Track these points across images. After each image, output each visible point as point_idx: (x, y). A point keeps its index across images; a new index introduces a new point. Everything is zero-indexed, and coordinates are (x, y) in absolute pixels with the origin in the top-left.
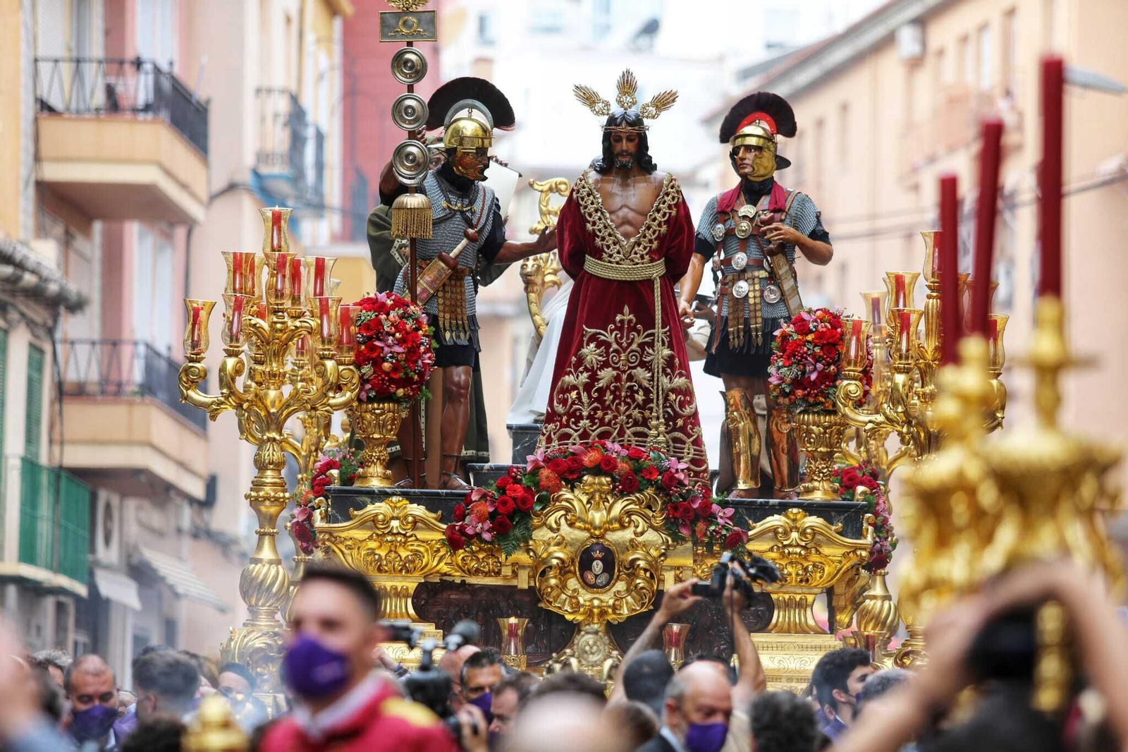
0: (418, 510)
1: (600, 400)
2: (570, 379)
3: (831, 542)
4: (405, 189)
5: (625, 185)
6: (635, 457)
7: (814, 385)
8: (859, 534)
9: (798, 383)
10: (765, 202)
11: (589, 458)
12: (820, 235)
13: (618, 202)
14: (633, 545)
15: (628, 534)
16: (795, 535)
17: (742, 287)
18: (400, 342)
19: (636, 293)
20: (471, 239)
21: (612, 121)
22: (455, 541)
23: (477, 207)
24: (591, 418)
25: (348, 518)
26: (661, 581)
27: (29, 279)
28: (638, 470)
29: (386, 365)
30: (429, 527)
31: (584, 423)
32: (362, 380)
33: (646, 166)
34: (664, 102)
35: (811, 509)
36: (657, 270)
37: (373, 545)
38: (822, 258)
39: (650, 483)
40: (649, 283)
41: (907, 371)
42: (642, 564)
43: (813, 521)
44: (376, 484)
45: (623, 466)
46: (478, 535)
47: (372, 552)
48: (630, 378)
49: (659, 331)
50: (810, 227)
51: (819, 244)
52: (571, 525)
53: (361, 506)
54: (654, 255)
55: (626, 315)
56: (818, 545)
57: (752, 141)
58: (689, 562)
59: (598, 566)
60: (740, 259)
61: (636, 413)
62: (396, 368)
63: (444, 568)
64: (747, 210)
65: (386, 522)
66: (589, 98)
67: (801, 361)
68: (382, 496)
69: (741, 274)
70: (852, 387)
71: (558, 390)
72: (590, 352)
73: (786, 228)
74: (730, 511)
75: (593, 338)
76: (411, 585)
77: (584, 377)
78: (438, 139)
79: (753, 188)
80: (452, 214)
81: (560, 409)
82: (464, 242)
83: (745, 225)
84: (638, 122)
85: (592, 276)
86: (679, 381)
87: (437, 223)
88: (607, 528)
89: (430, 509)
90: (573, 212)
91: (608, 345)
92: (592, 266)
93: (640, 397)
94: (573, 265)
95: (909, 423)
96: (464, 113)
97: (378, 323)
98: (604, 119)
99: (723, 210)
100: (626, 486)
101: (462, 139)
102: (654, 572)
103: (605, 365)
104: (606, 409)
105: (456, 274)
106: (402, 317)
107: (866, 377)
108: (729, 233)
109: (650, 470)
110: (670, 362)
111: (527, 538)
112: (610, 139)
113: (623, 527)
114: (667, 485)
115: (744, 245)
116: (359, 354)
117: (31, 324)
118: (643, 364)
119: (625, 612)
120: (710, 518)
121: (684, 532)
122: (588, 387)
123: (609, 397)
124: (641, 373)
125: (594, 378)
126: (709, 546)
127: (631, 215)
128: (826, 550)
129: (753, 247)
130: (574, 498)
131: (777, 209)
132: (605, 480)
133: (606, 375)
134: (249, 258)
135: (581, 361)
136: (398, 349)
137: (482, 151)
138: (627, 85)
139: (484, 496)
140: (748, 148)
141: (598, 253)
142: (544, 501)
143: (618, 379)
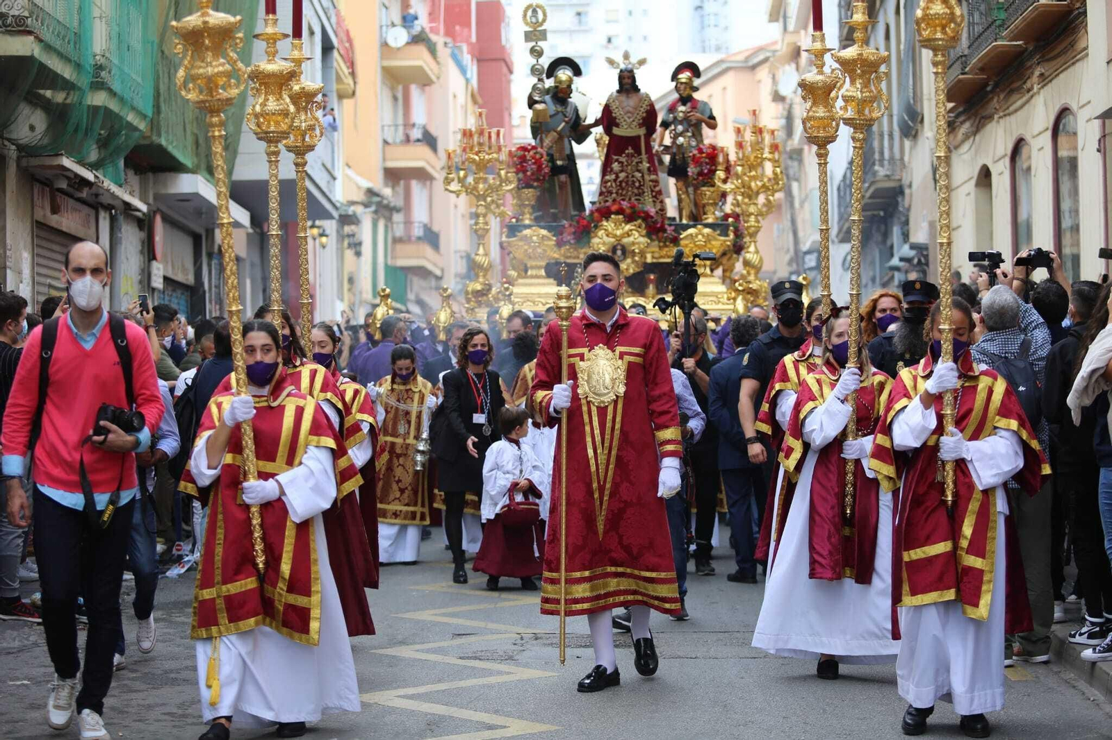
0: (544, 232)
1: (620, 185)
2: (607, 178)
3: (716, 239)
4: (536, 102)
5: (628, 97)
6: (633, 207)
7: (706, 174)
8: (727, 235)
9: (700, 174)
10: (689, 105)
11: (614, 208)
12: (712, 117)
13: (625, 104)
14: (633, 244)
15: (631, 239)
16: (700, 237)
17: (681, 140)
18: (534, 163)
19: (633, 142)
20: (567, 123)
21: (621, 71)
22: (559, 244)
23: (568, 109)
24: (617, 193)
25: (515, 236)
26: (646, 258)
27: (385, 202)
28: (634, 212)
29: (529, 173)
30: (549, 239)
31: (614, 195)
32: (519, 180)
33: (636, 90)
34: (642, 62)
35: (707, 226)
36: (642, 132)
37: (526, 247)
38: (713, 127)
39: (639, 217)
40: (638, 137)
41: (742, 166)
42: (637, 251)
43: (707, 231)
44: (527, 222)
45: (628, 211)
46: (569, 242)
47: (526, 250)
48: (633, 176)
49: (644, 156)
50: (708, 114)
51: (712, 121)
52: (607, 236)
53: (521, 231)
54: (641, 126)
55: (630, 151)
56: (710, 241)
57: (684, 80)
58: (657, 249)
59: (619, 252)
60: (680, 128)
61: (636, 191)
62: (532, 174)
63: (556, 256)
64: (682, 108)
65: (531, 237)
66: (611, 62)
67: (701, 165)
68: (529, 227)
69: (681, 134)
70: (721, 174)
71: (604, 182)
72: (616, 166)
73: (698, 115)
74: (673, 228)
75: (617, 160)
76: (543, 264)
77: (613, 177)
78: (549, 83)
79: (685, 100)
80: (557, 113)
81: (604, 190)
82: (563, 124)
83: (681, 114)
84: (631, 71)
85: (615, 135)
86: (653, 177)
87: (551, 116)
88: (622, 236)
89: (549, 231)
90: (607, 110)
91: (622, 163)
92: (616, 131)
93: (637, 184)
94: (608, 131)
95: (744, 187)
96: (561, 71)
97: (525, 156)
98: (618, 71)
99: (672, 109)
100: (630, 219)
101: (560, 82)
102: (642, 254)
103: (622, 171)
104: (623, 189)
105: (561, 136)
106: (535, 153)
107: (728, 170)
108: (675, 118)
109: (639, 213)
110: (649, 169)
111: (589, 242)
112: (621, 78)
113: (629, 236)
114: (646, 217)
115: (681, 123)
116: (518, 169)
117: (385, 217)
118: (639, 171)
119: (631, 271)
120: (665, 231)
121: (654, 237)
122: (615, 180)
123: (624, 184)
124: (638, 175)
125: (617, 177)
126: (665, 242)
127: (631, 109)
128: (713, 243)
129: (685, 124)
130: (608, 225)
131: (694, 108)
132: (621, 217)
133: (622, 175)
134: (470, 131)
135: (612, 170)
136: (534, 166)
137: (569, 86)
138: (626, 56)
139: (571, 225)
140: (682, 83)
141: (617, 125)
142: (596, 227)
143: (627, 177)
